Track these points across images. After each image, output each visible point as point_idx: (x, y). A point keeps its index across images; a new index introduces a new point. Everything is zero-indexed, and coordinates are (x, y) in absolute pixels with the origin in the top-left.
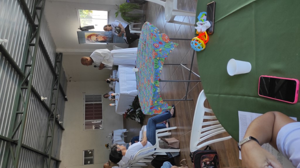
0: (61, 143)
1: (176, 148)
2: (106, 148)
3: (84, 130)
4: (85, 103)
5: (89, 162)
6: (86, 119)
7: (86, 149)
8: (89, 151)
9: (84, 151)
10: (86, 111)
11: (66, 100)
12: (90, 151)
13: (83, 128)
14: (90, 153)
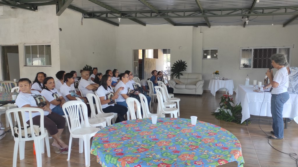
0: (229, 25)
2: (215, 72)
3: (241, 48)
4: (278, 48)
5: (205, 54)
6: (256, 50)
7: (218, 51)
8: (217, 54)
9: (217, 49)
10: (265, 50)
11: (285, 25)
12: (217, 56)
13: (244, 47)
14: (215, 55)
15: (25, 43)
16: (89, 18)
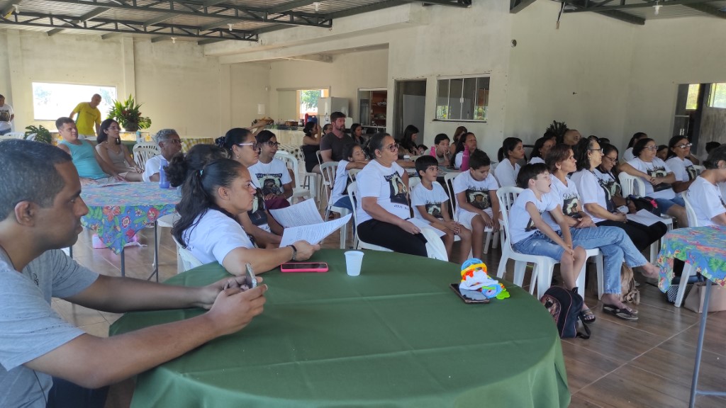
1: (687, 301)
15: (439, 75)
16: (576, 11)
